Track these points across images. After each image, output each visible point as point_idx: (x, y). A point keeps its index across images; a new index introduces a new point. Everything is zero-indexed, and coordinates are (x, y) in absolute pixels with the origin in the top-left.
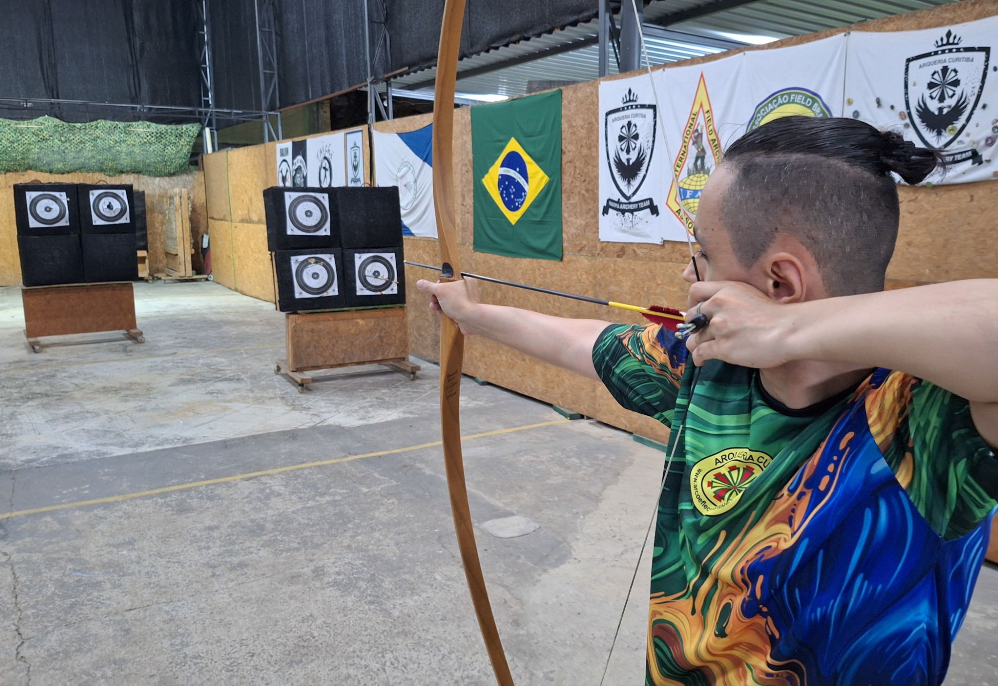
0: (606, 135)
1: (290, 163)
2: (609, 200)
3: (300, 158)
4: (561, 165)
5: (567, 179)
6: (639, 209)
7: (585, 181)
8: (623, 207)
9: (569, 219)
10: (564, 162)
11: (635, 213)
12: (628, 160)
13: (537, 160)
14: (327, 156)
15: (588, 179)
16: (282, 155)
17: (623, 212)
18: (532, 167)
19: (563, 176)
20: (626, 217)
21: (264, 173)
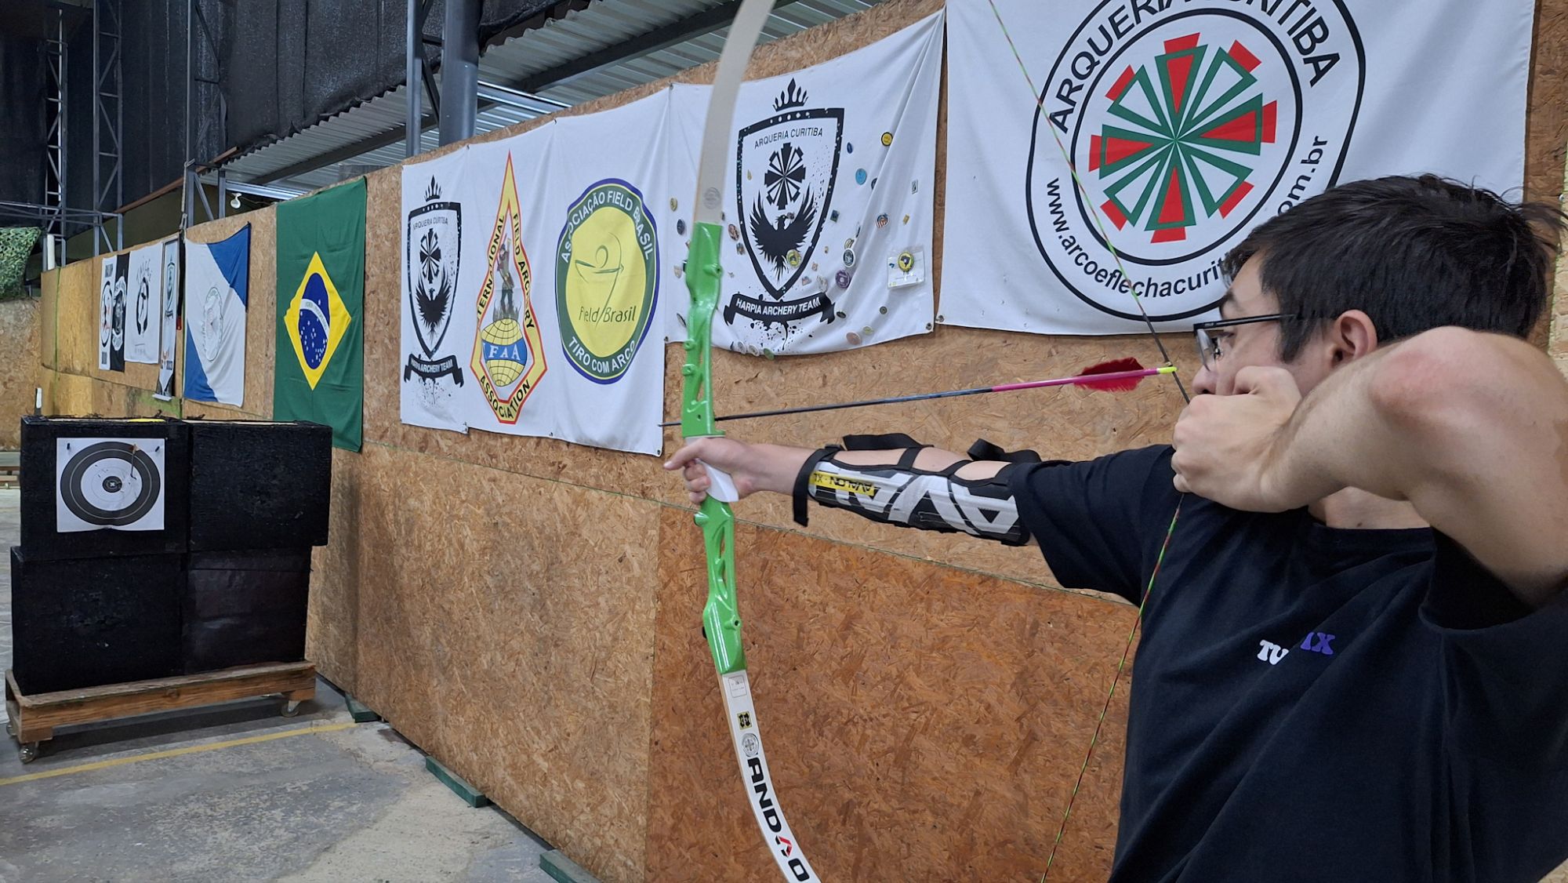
0: (409, 250)
1: (112, 287)
2: (412, 356)
3: (122, 279)
4: (364, 297)
5: (370, 319)
6: (441, 374)
7: (388, 324)
8: (424, 368)
9: (371, 384)
10: (367, 292)
11: (437, 380)
12: (431, 291)
13: (340, 288)
14: (147, 278)
15: (392, 321)
16: (107, 275)
17: (424, 376)
18: (335, 300)
19: (366, 315)
20: (427, 386)
21: (90, 300)
